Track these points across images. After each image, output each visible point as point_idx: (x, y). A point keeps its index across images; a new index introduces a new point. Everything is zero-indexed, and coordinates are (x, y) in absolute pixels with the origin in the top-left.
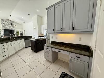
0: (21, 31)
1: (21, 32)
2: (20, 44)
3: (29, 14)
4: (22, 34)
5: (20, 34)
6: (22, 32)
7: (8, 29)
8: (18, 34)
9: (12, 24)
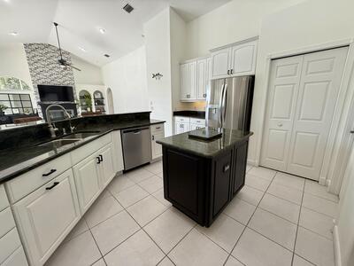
0: (96, 92)
1: (98, 96)
2: (100, 159)
3: (129, 9)
4: (100, 102)
5: (93, 103)
6: (101, 95)
7: (52, 84)
8: (89, 105)
9: (62, 62)
